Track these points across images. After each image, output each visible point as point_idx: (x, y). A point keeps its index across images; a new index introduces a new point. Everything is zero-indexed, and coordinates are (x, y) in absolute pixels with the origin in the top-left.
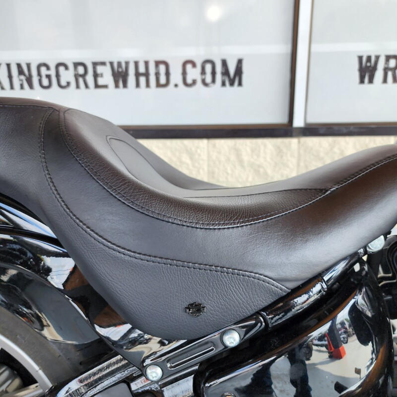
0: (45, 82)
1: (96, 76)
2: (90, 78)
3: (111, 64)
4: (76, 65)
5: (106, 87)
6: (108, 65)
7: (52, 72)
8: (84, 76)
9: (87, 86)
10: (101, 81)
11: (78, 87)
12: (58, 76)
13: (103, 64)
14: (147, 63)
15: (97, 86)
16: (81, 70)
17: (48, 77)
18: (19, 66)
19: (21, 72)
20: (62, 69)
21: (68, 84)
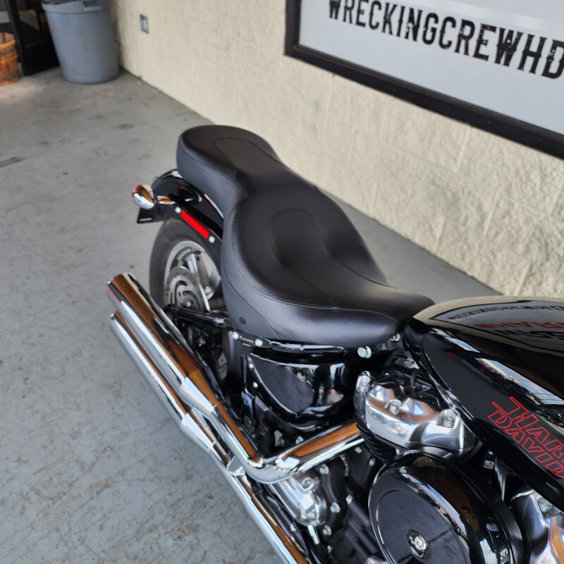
0: (429, 37)
1: (481, 41)
2: (473, 43)
3: (502, 31)
4: (465, 23)
5: (485, 58)
6: (498, 31)
7: (439, 27)
8: (468, 38)
9: (466, 52)
10: (483, 50)
11: (457, 50)
12: (443, 31)
13: (493, 29)
14: (543, 40)
15: (477, 55)
16: (467, 30)
17: (434, 30)
18: (412, 11)
19: (411, 19)
20: (449, 24)
21: (450, 43)
